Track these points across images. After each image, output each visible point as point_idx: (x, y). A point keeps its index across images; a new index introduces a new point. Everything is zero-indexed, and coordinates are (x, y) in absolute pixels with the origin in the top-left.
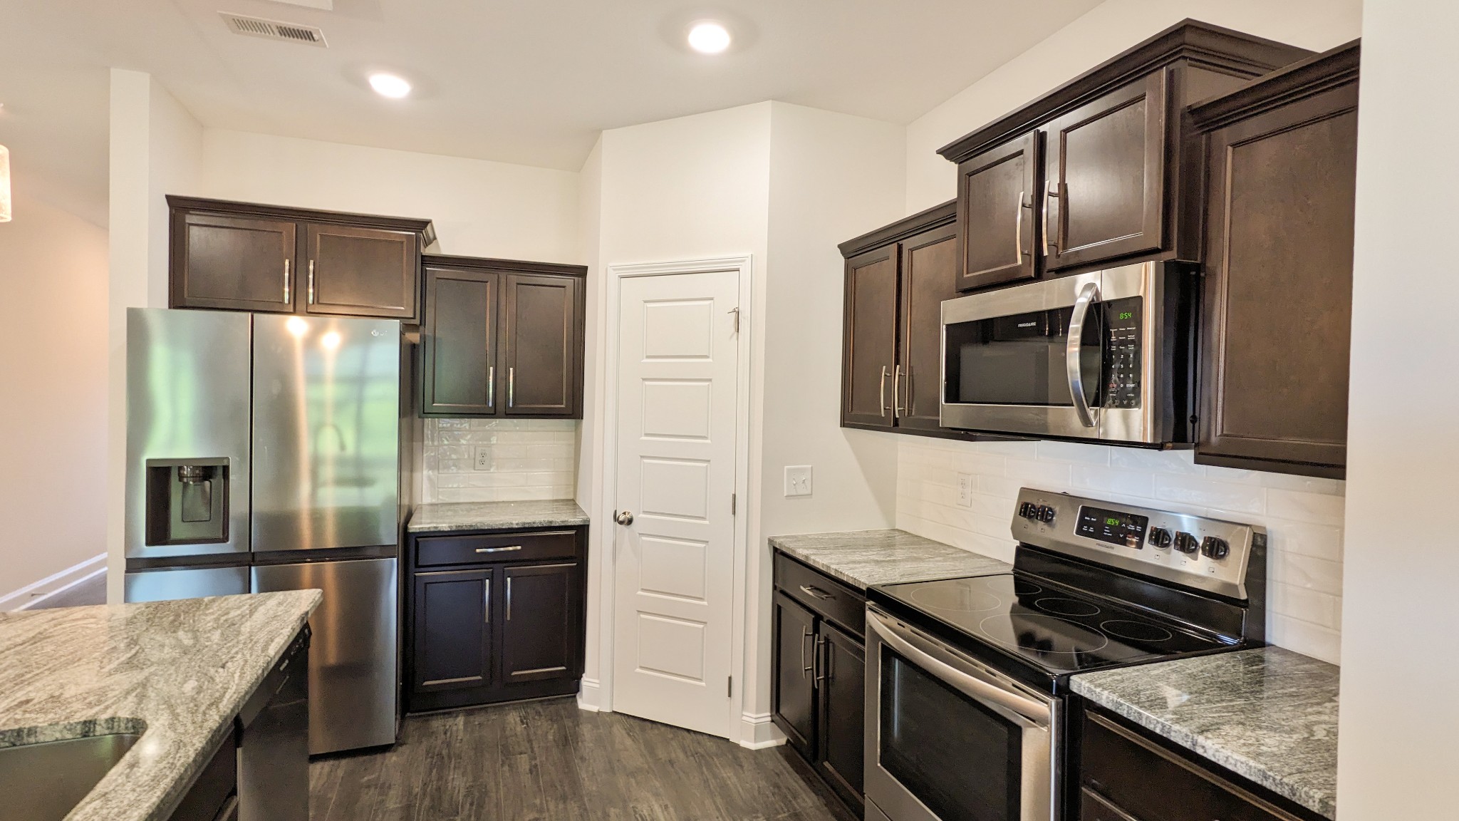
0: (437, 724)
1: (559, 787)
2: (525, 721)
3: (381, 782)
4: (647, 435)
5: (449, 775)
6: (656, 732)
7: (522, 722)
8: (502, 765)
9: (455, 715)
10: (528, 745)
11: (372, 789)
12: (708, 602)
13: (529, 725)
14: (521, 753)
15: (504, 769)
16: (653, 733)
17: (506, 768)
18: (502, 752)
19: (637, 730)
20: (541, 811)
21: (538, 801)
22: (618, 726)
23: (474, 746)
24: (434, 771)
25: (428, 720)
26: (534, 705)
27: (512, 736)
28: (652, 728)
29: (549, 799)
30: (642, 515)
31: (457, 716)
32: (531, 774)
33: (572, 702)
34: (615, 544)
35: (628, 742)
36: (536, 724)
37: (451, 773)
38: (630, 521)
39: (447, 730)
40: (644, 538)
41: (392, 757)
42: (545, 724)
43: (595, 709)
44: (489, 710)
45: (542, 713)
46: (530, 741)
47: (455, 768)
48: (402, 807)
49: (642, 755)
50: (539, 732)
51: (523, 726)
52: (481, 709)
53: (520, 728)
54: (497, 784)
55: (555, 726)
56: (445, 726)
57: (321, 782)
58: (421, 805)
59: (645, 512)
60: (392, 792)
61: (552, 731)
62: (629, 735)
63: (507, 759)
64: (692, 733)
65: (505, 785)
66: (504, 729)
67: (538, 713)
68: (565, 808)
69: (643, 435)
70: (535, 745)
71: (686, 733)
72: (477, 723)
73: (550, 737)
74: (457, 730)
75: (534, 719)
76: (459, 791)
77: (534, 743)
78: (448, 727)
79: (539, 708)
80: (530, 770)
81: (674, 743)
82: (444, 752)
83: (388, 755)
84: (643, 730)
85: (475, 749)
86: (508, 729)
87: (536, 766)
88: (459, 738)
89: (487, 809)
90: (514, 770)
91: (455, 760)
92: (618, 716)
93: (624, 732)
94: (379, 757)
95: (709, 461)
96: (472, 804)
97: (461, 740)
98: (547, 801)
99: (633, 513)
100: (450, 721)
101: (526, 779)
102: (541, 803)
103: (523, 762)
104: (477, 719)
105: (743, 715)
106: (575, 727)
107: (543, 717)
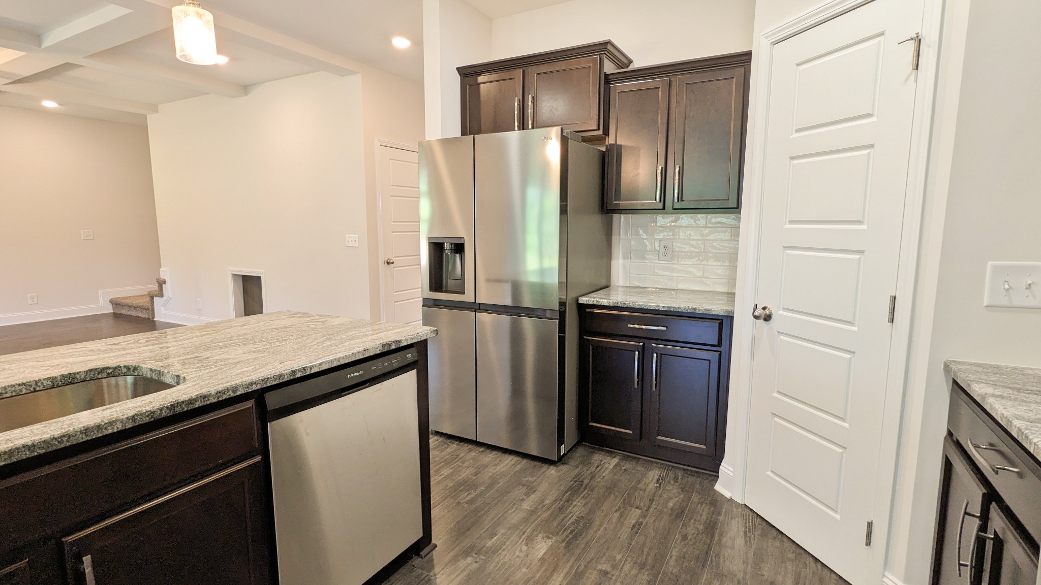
0: (597, 457)
1: (645, 553)
2: (660, 481)
3: (533, 485)
4: (791, 222)
5: (575, 501)
6: (778, 544)
7: (658, 480)
8: (616, 511)
9: (614, 456)
10: (647, 503)
11: (525, 488)
12: (849, 425)
13: (662, 486)
14: (637, 508)
15: (615, 515)
16: (772, 545)
17: (617, 515)
18: (624, 500)
19: (758, 532)
20: (614, 567)
21: (619, 557)
22: (740, 522)
23: (609, 486)
24: (569, 493)
25: (593, 452)
26: (677, 471)
27: (641, 490)
28: (775, 538)
29: (629, 559)
30: (781, 312)
31: (615, 457)
32: (632, 529)
33: (713, 480)
34: (753, 339)
35: (740, 541)
36: (667, 488)
37: (577, 500)
38: (768, 318)
39: (601, 465)
40: (782, 337)
41: (552, 470)
42: (675, 491)
43: (728, 495)
44: (640, 462)
45: (679, 481)
46: (652, 500)
47: (583, 497)
48: (529, 511)
49: (745, 562)
50: (665, 496)
51: (656, 485)
52: (635, 458)
53: (652, 486)
54: (601, 525)
55: (682, 496)
56: (601, 461)
57: (504, 469)
58: (541, 514)
59: (785, 309)
60: (533, 496)
61: (676, 499)
62: (745, 534)
63: (624, 507)
64: (819, 565)
65: (605, 529)
66: (639, 482)
67: (676, 479)
68: (636, 576)
69: (788, 223)
70: (654, 506)
71: (811, 559)
72: (624, 468)
73: (671, 504)
74: (606, 468)
75: (669, 482)
76: (572, 516)
77: (654, 503)
78: (603, 463)
79: (680, 474)
80: (634, 526)
81: (790, 566)
82: (586, 481)
83: (552, 467)
84: (764, 535)
85: (607, 488)
86: (643, 482)
87: (641, 524)
88: (604, 474)
89: (578, 542)
90: (622, 520)
91: (588, 491)
92: (747, 511)
93: (742, 529)
94: (546, 466)
95: (863, 252)
96: (572, 532)
97: (604, 477)
98: (626, 560)
99: (773, 309)
100: (607, 459)
101: (625, 532)
102: (620, 560)
103: (634, 515)
104: (628, 465)
105: (884, 576)
106: (699, 504)
107: (677, 484)
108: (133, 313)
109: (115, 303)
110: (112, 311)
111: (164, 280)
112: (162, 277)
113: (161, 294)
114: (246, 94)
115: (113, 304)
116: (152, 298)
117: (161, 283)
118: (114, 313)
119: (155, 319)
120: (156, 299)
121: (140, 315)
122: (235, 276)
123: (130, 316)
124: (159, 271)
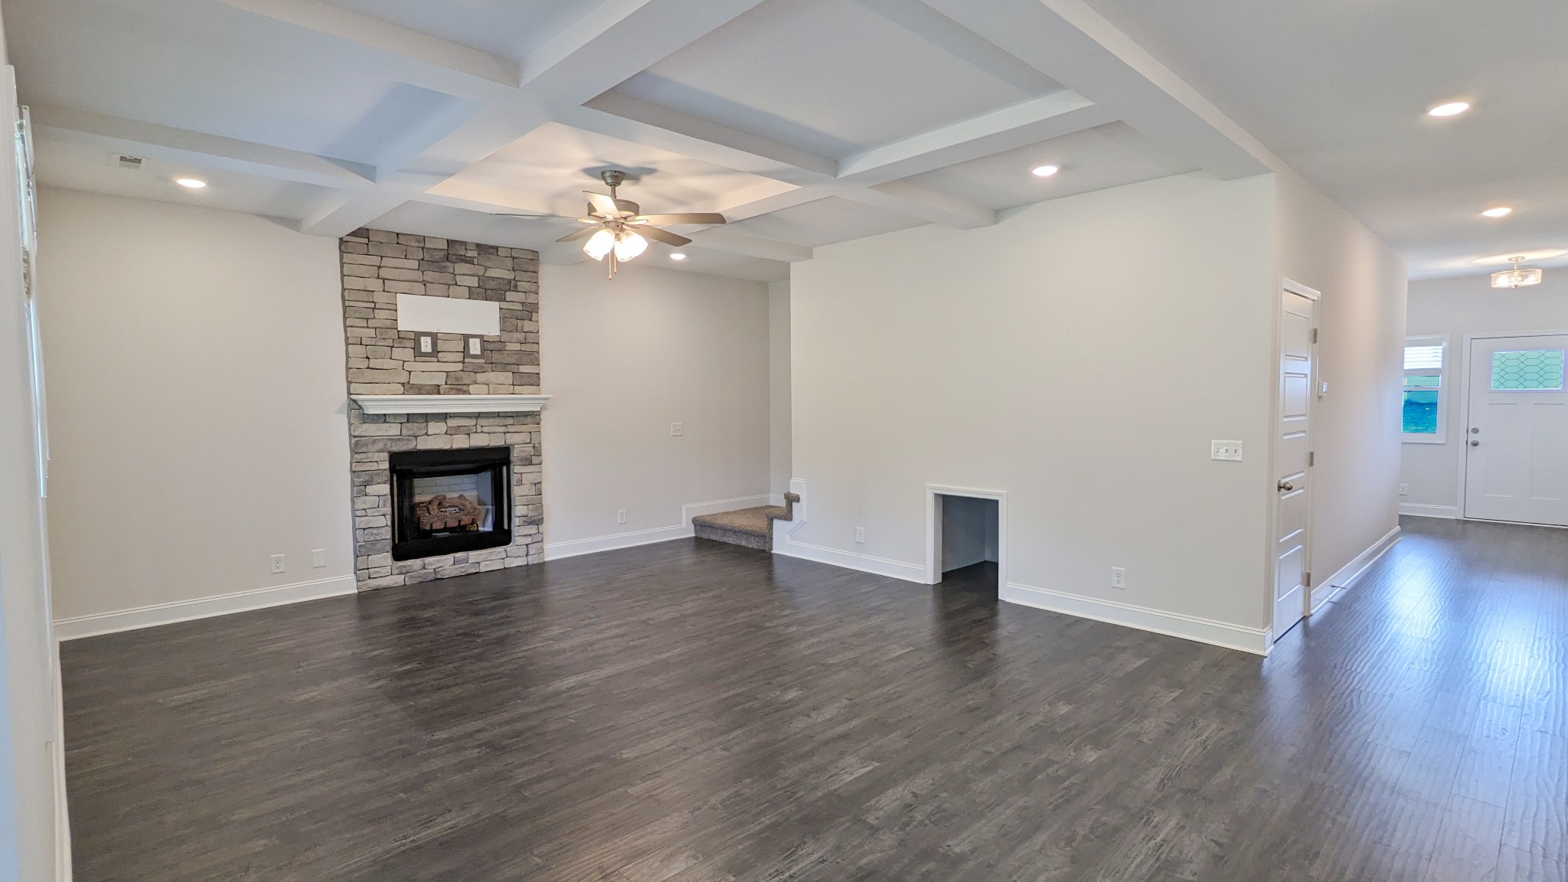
108: (731, 540)
109: (699, 524)
110: (693, 535)
111: (798, 495)
112: (793, 491)
113: (788, 516)
114: (997, 223)
115: (695, 525)
116: (771, 521)
117: (791, 499)
118: (696, 539)
119: (772, 552)
120: (776, 522)
121: (744, 543)
122: (936, 495)
123: (725, 543)
124: (789, 482)
